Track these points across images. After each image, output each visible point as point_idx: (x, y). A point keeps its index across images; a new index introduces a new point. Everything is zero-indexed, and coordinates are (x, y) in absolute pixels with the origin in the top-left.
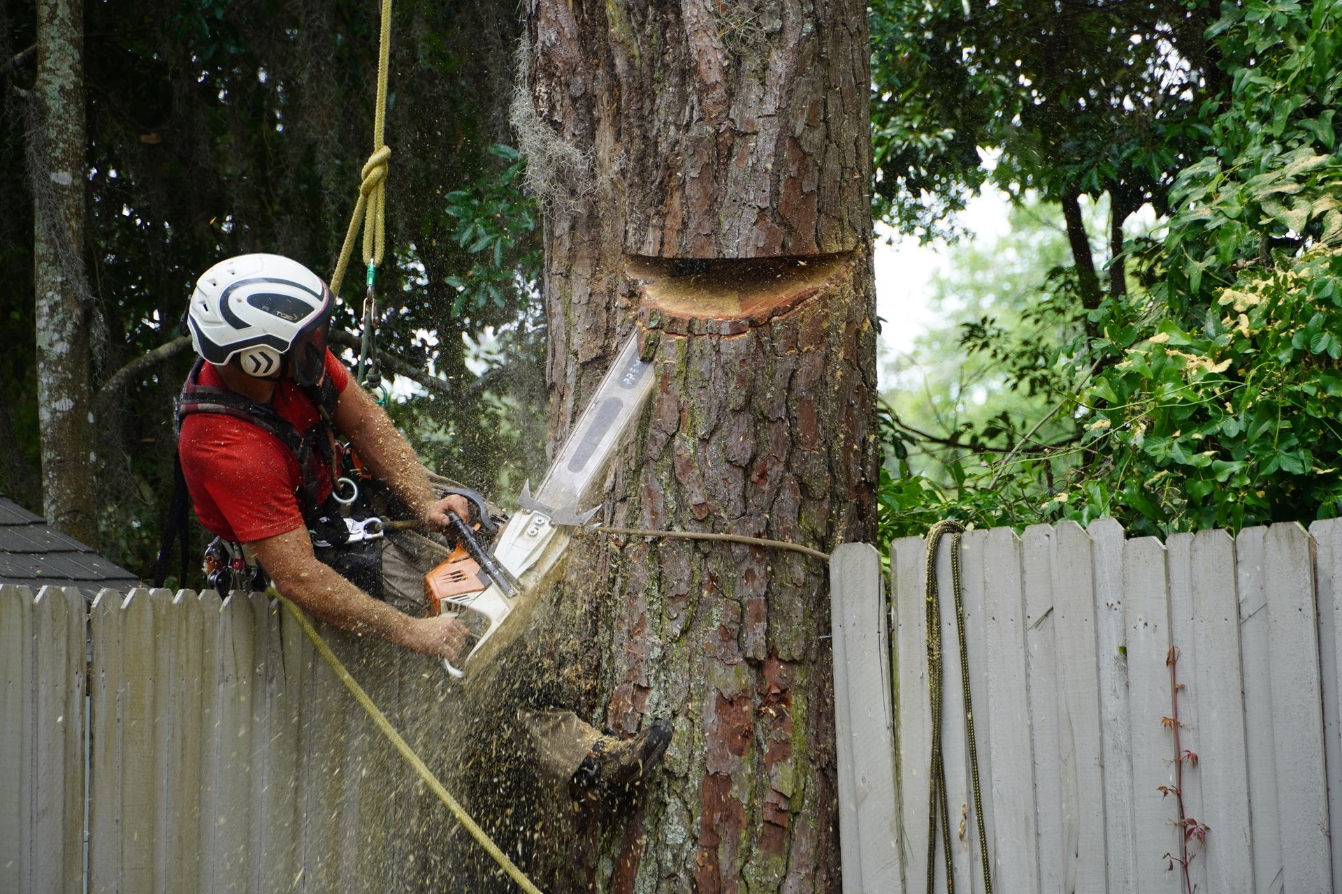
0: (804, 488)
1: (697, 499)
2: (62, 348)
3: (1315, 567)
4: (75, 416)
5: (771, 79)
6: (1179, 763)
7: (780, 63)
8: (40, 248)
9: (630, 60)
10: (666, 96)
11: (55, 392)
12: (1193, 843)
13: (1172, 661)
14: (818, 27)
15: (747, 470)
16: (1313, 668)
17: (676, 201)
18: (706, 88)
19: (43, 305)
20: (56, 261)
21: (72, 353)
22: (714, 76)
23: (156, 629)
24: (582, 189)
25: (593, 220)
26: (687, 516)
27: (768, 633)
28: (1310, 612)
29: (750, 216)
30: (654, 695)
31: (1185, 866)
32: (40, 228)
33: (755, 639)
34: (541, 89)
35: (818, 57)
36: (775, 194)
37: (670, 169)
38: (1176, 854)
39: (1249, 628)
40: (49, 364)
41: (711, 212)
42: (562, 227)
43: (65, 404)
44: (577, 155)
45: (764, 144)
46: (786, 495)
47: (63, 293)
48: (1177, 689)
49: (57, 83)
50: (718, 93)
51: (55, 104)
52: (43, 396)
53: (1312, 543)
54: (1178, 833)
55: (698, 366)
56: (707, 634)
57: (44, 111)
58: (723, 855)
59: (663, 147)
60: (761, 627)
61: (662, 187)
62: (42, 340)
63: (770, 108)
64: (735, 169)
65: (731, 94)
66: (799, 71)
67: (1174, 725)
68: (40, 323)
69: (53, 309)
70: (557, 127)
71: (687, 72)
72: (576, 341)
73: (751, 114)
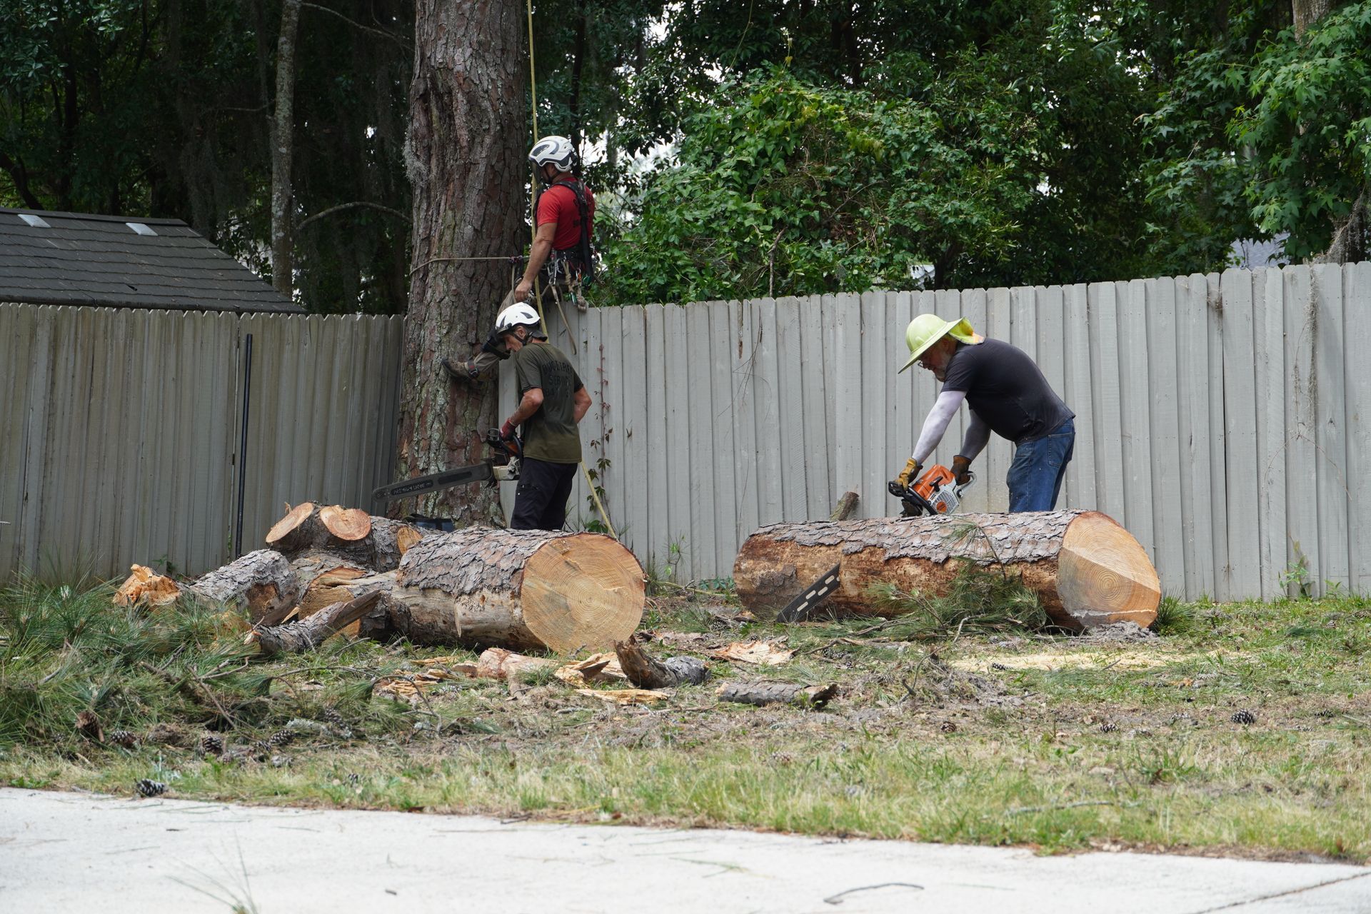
0: (492, 285)
1: (454, 288)
2: (280, 213)
3: (646, 320)
4: (285, 238)
5: (485, 145)
6: (602, 383)
7: (488, 140)
8: (274, 176)
9: (440, 137)
10: (450, 148)
11: (278, 229)
12: (605, 410)
13: (601, 349)
14: (502, 127)
15: (471, 279)
16: (643, 354)
17: (451, 186)
18: (462, 148)
19: (275, 197)
20: (280, 181)
21: (284, 215)
22: (465, 144)
23: (263, 326)
24: (425, 178)
25: (429, 190)
26: (450, 293)
27: (476, 335)
28: (643, 335)
29: (475, 192)
30: (437, 354)
31: (602, 418)
32: (274, 169)
33: (471, 336)
34: (414, 143)
35: (501, 137)
36: (484, 185)
37: (451, 175)
38: (600, 414)
39: (625, 339)
40: (276, 219)
41: (462, 190)
42: (418, 192)
43: (281, 234)
44: (423, 167)
45: (482, 168)
46: (485, 287)
47: (282, 193)
48: (602, 359)
49: (282, 114)
50: (466, 150)
51: (281, 122)
52: (274, 231)
53: (645, 312)
54: (600, 407)
55: (456, 243)
56: (456, 333)
57: (277, 125)
58: (457, 409)
59: (449, 167)
60: (474, 332)
61: (448, 180)
62: (274, 210)
63: (484, 155)
64: (471, 176)
65: (470, 150)
66: (495, 143)
67: (601, 371)
68: (273, 204)
69: (278, 199)
70: (418, 157)
71: (457, 142)
72: (421, 231)
73: (477, 157)
